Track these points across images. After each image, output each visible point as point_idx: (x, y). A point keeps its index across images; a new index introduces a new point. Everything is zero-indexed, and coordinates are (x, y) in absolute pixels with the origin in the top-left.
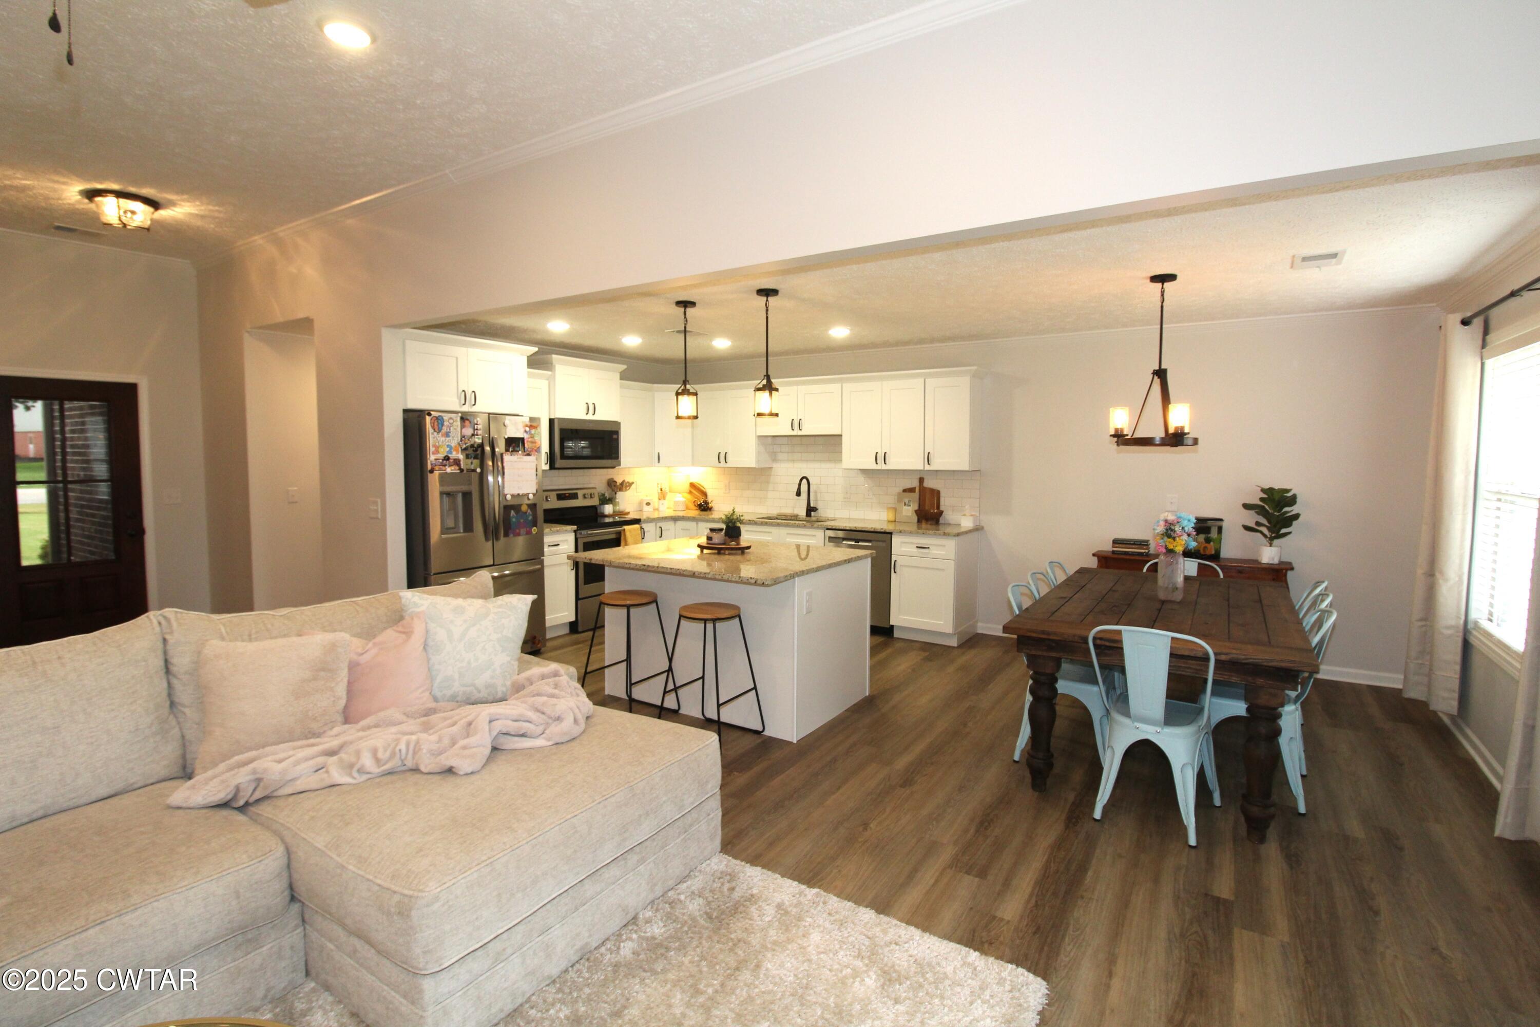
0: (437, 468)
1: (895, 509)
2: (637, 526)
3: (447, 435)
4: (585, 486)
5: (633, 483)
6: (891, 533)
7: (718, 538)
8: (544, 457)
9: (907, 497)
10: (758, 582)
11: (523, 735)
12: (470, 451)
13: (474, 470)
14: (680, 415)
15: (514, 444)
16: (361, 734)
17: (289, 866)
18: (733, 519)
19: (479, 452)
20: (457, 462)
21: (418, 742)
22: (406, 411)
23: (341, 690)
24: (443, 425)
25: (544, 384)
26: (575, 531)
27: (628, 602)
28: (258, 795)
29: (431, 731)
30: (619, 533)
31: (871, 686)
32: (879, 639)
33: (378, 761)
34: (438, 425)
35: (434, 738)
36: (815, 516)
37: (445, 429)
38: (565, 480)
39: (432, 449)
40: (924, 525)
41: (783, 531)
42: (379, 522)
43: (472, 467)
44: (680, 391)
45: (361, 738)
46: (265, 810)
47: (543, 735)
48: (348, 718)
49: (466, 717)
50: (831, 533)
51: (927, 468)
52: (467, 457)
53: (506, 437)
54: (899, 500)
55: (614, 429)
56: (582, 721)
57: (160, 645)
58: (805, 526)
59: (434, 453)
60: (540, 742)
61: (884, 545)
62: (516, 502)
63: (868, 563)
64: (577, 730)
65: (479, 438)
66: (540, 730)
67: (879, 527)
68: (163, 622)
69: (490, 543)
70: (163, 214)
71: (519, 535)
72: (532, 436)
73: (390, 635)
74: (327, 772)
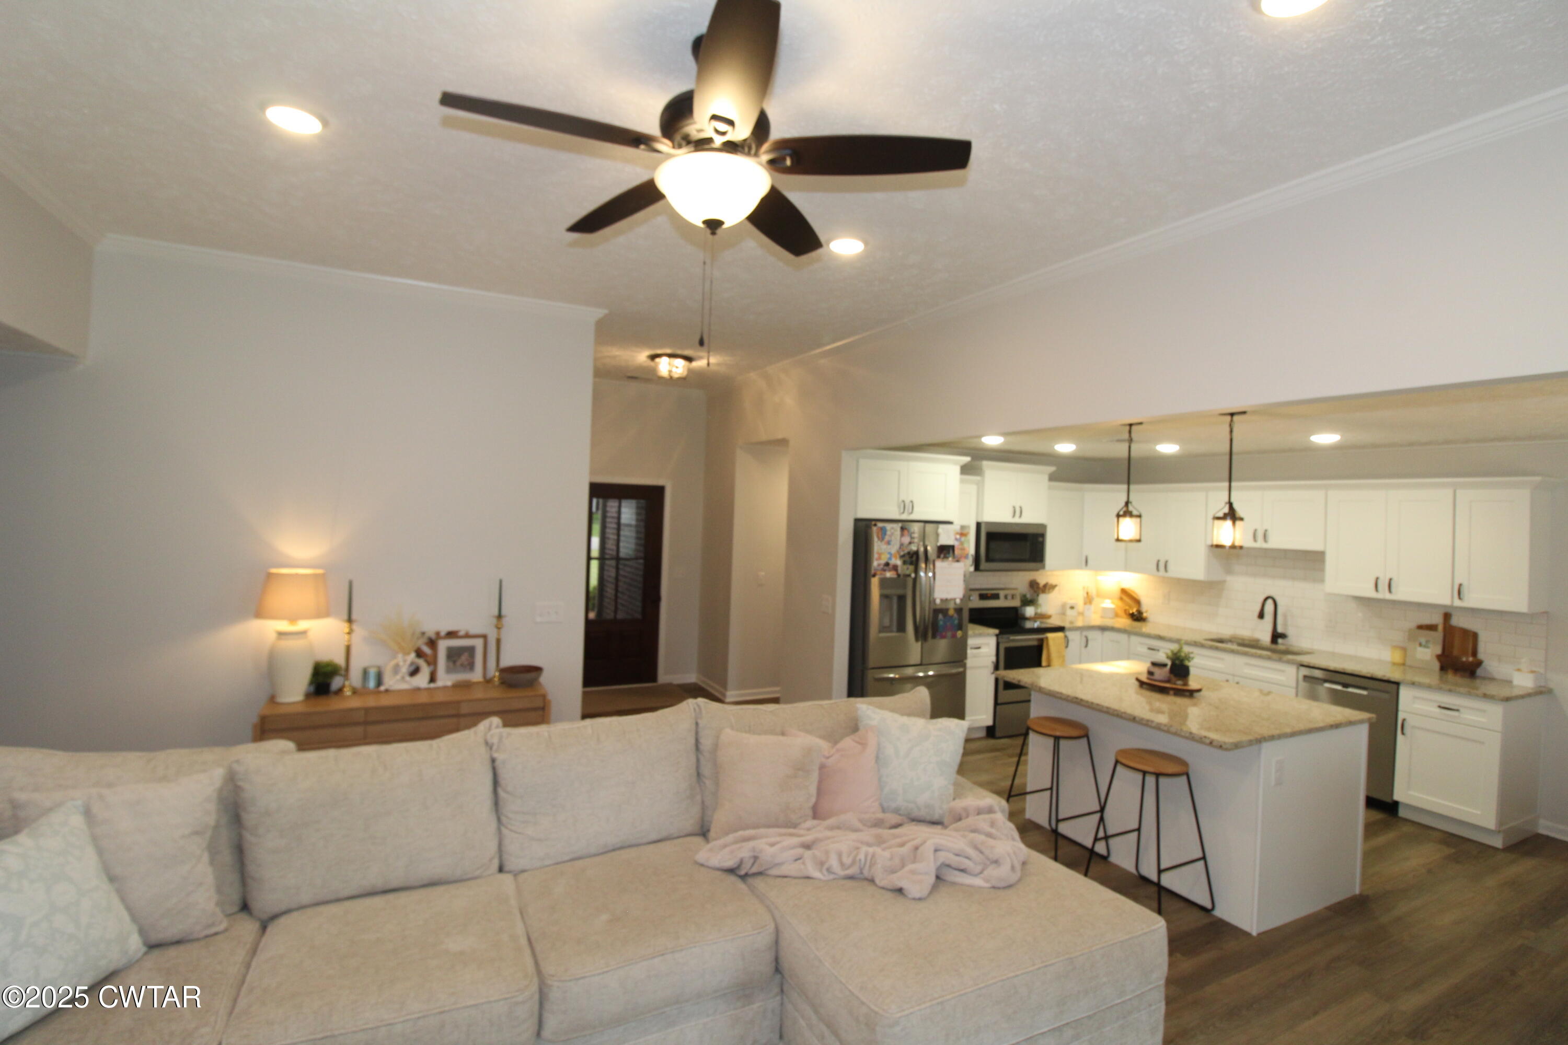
0: (878, 573)
1: (1404, 649)
2: (1060, 635)
3: (889, 543)
4: (1007, 586)
5: (1055, 586)
6: (1397, 684)
7: (1161, 674)
8: (970, 561)
9: (1424, 636)
10: (1214, 743)
11: (963, 871)
12: (907, 558)
13: (909, 576)
14: (1121, 537)
15: (945, 551)
16: (829, 833)
17: (777, 942)
18: (1180, 656)
19: (914, 558)
20: (895, 568)
21: (873, 856)
22: (857, 521)
23: (813, 790)
24: (885, 534)
25: (973, 489)
26: (997, 636)
27: (1058, 734)
28: (754, 870)
29: (884, 846)
30: (1041, 641)
31: (1363, 882)
32: (1377, 815)
33: (842, 864)
34: (882, 535)
35: (887, 854)
36: (1282, 644)
37: (887, 538)
38: (989, 580)
39: (876, 556)
40: (1450, 676)
41: (1240, 661)
42: (830, 617)
43: (908, 572)
44: (1121, 513)
45: (828, 838)
46: (758, 883)
47: (982, 875)
48: (816, 813)
49: (913, 839)
50: (1304, 671)
51: (1457, 603)
52: (904, 563)
53: (939, 544)
54: (1411, 637)
55: (1040, 531)
56: (1018, 867)
57: (694, 726)
58: (1269, 658)
59: (877, 560)
60: (978, 882)
61: (1385, 696)
62: (944, 606)
63: (1363, 733)
64: (1014, 877)
65: (915, 546)
66: (978, 869)
67: (1379, 672)
68: (697, 708)
69: (919, 644)
70: (695, 364)
71: (943, 637)
72: (962, 543)
73: (848, 743)
74: (804, 863)
